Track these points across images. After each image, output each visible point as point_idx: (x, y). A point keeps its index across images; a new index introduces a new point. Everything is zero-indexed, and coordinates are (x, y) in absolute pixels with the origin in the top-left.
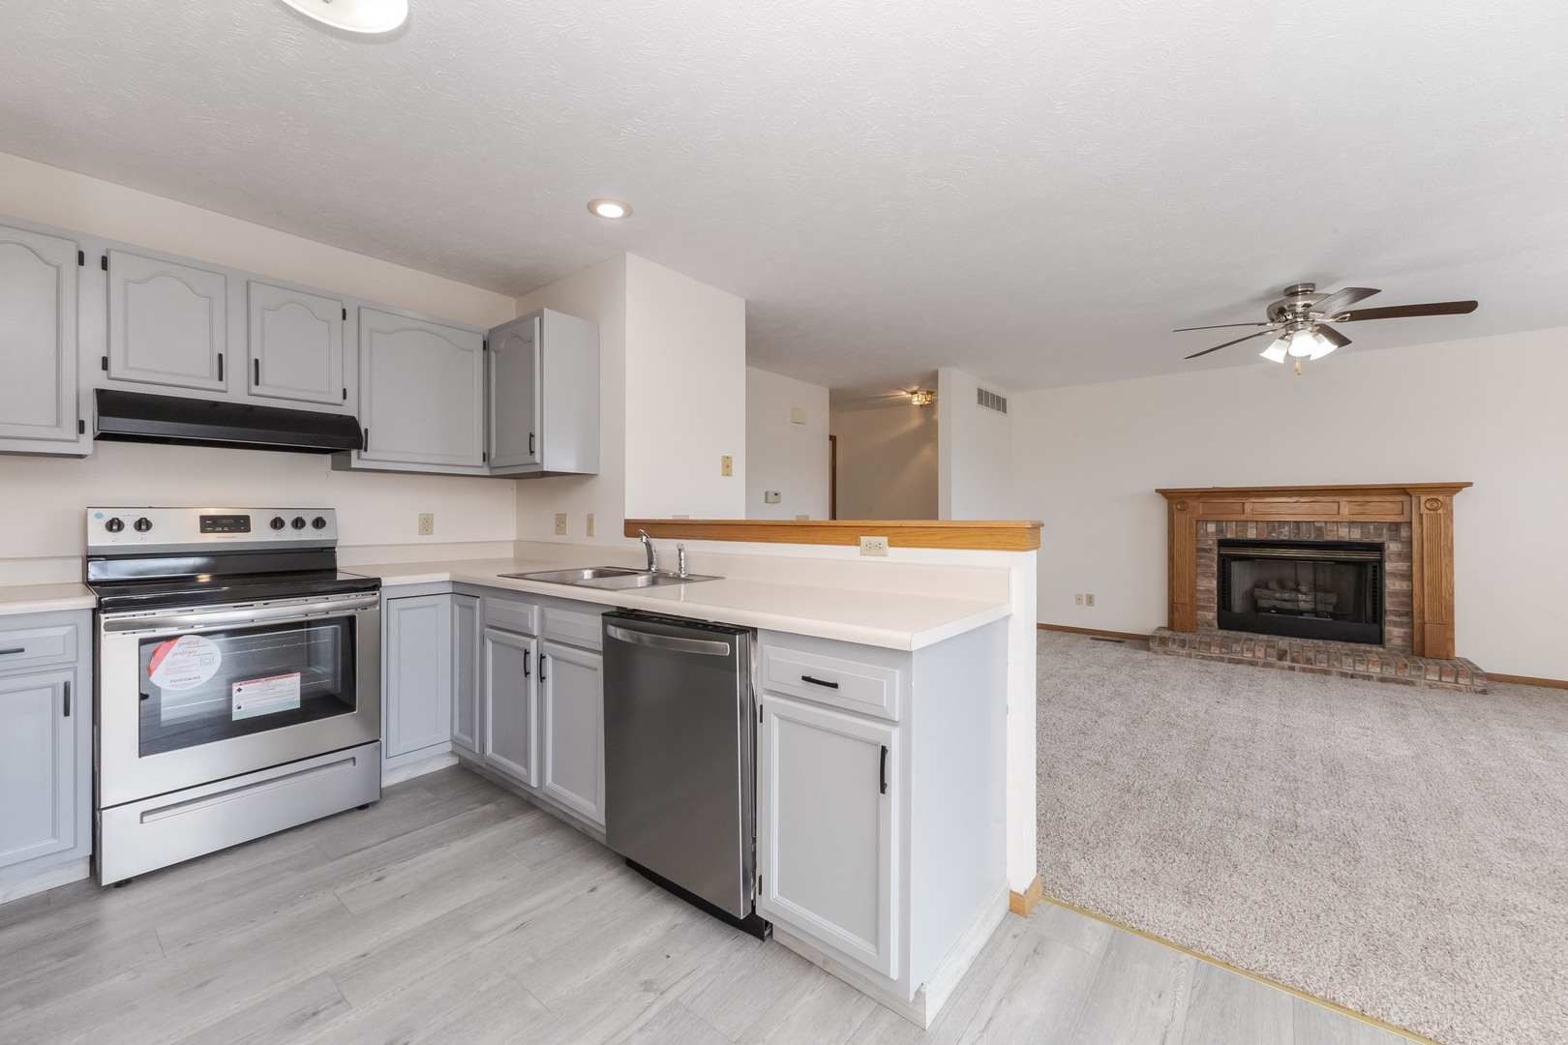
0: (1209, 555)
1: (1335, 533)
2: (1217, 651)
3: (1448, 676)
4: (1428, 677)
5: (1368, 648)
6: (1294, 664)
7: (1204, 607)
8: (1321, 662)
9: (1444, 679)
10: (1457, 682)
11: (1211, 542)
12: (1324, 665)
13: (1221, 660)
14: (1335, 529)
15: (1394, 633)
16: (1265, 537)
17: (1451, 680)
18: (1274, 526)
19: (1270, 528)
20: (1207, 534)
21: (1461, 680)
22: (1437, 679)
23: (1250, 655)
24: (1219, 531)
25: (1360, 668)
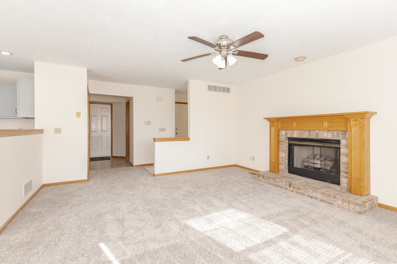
0: (283, 143)
1: (322, 135)
2: (272, 181)
3: (345, 203)
4: (338, 202)
5: (332, 186)
6: (294, 189)
7: (281, 164)
8: (302, 190)
9: (344, 204)
10: (349, 206)
11: (283, 138)
12: (303, 191)
13: (273, 184)
14: (323, 133)
15: (344, 180)
16: (299, 137)
17: (347, 205)
18: (302, 132)
19: (301, 133)
20: (282, 135)
21: (351, 206)
22: (341, 203)
23: (281, 184)
24: (286, 134)
25: (314, 194)
